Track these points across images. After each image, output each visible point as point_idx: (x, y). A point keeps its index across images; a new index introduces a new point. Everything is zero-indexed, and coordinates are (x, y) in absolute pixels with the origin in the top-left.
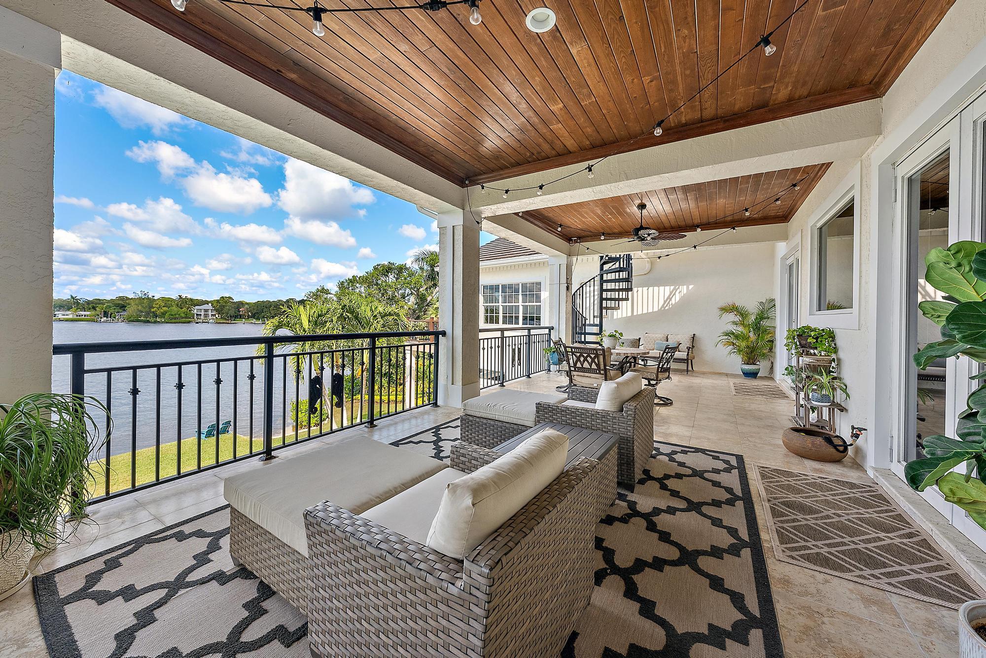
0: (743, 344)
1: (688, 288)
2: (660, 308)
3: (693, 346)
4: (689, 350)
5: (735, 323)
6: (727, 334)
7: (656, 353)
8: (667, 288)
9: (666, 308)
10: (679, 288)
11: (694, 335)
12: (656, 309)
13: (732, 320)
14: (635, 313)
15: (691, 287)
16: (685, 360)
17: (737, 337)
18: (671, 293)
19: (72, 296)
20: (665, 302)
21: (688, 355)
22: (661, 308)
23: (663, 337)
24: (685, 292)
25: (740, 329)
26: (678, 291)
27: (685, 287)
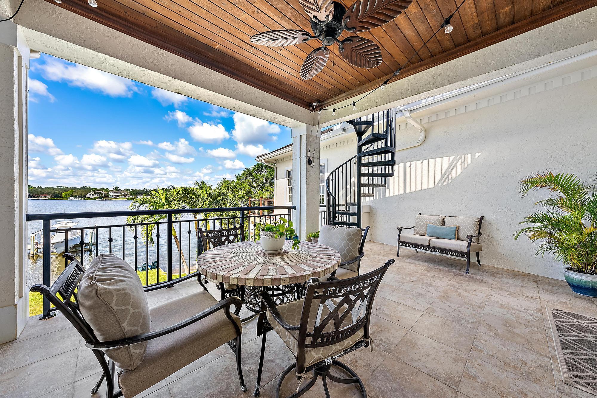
0: (572, 239)
1: (473, 157)
2: (436, 183)
3: (480, 233)
4: (471, 240)
5: (551, 203)
6: (536, 219)
7: (425, 240)
8: (446, 159)
9: (445, 184)
10: (461, 158)
11: (482, 218)
12: (431, 185)
13: (547, 198)
14: (408, 191)
15: (478, 155)
16: (464, 253)
17: (556, 224)
18: (450, 165)
19: (144, 188)
20: (442, 177)
21: (469, 246)
22: (438, 183)
23: (438, 220)
24: (469, 162)
25: (562, 212)
26: (460, 162)
27: (469, 156)
